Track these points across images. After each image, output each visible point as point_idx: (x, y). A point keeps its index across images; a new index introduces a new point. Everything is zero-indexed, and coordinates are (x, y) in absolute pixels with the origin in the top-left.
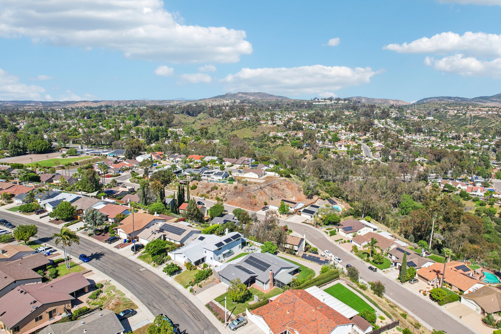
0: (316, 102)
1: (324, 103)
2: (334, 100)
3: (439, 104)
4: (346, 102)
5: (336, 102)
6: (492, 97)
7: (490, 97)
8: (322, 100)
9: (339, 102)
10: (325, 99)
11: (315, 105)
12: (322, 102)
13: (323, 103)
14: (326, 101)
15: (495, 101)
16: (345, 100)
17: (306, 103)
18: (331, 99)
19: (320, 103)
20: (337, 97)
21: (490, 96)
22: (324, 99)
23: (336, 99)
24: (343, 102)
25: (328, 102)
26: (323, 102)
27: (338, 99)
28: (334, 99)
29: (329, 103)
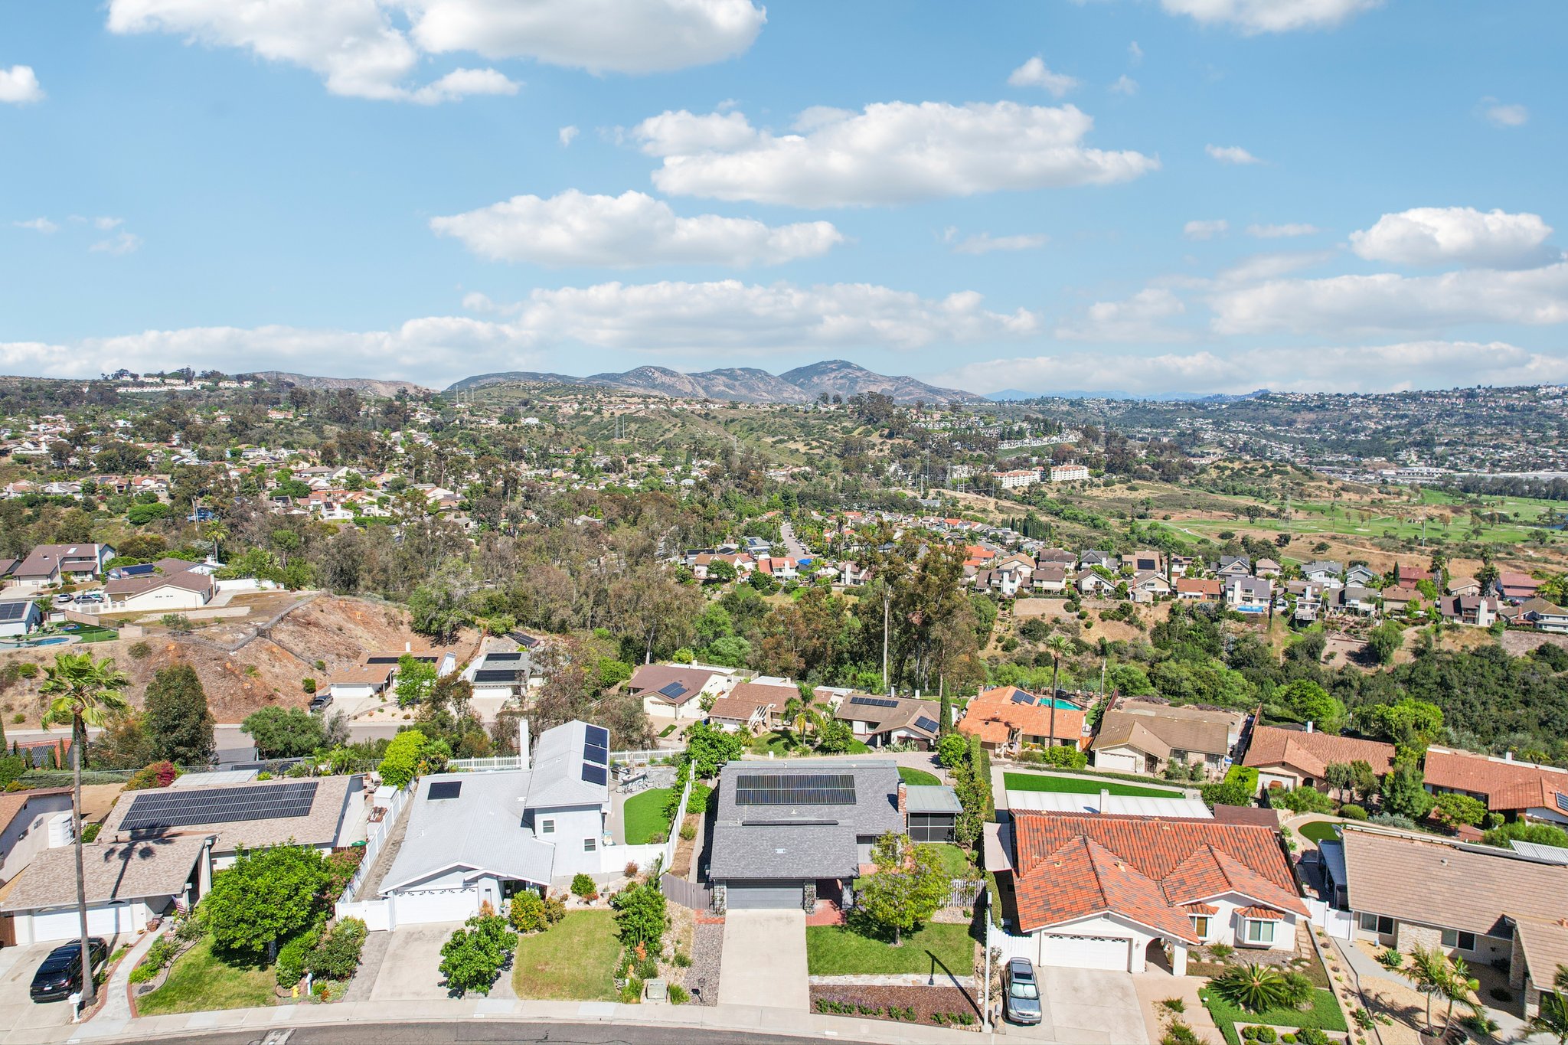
0: (126, 385)
1: (165, 389)
2: (199, 379)
4: (247, 385)
5: (208, 384)
8: (150, 380)
9: (221, 384)
10: (162, 375)
11: (125, 396)
12: (151, 385)
13: (158, 389)
14: (167, 381)
15: (633, 383)
16: (240, 378)
17: (86, 390)
18: (186, 376)
19: (146, 390)
20: (209, 370)
21: (622, 372)
22: (158, 376)
23: (206, 376)
24: (234, 385)
25: (180, 386)
26: (157, 385)
27: (215, 376)
29: (186, 388)
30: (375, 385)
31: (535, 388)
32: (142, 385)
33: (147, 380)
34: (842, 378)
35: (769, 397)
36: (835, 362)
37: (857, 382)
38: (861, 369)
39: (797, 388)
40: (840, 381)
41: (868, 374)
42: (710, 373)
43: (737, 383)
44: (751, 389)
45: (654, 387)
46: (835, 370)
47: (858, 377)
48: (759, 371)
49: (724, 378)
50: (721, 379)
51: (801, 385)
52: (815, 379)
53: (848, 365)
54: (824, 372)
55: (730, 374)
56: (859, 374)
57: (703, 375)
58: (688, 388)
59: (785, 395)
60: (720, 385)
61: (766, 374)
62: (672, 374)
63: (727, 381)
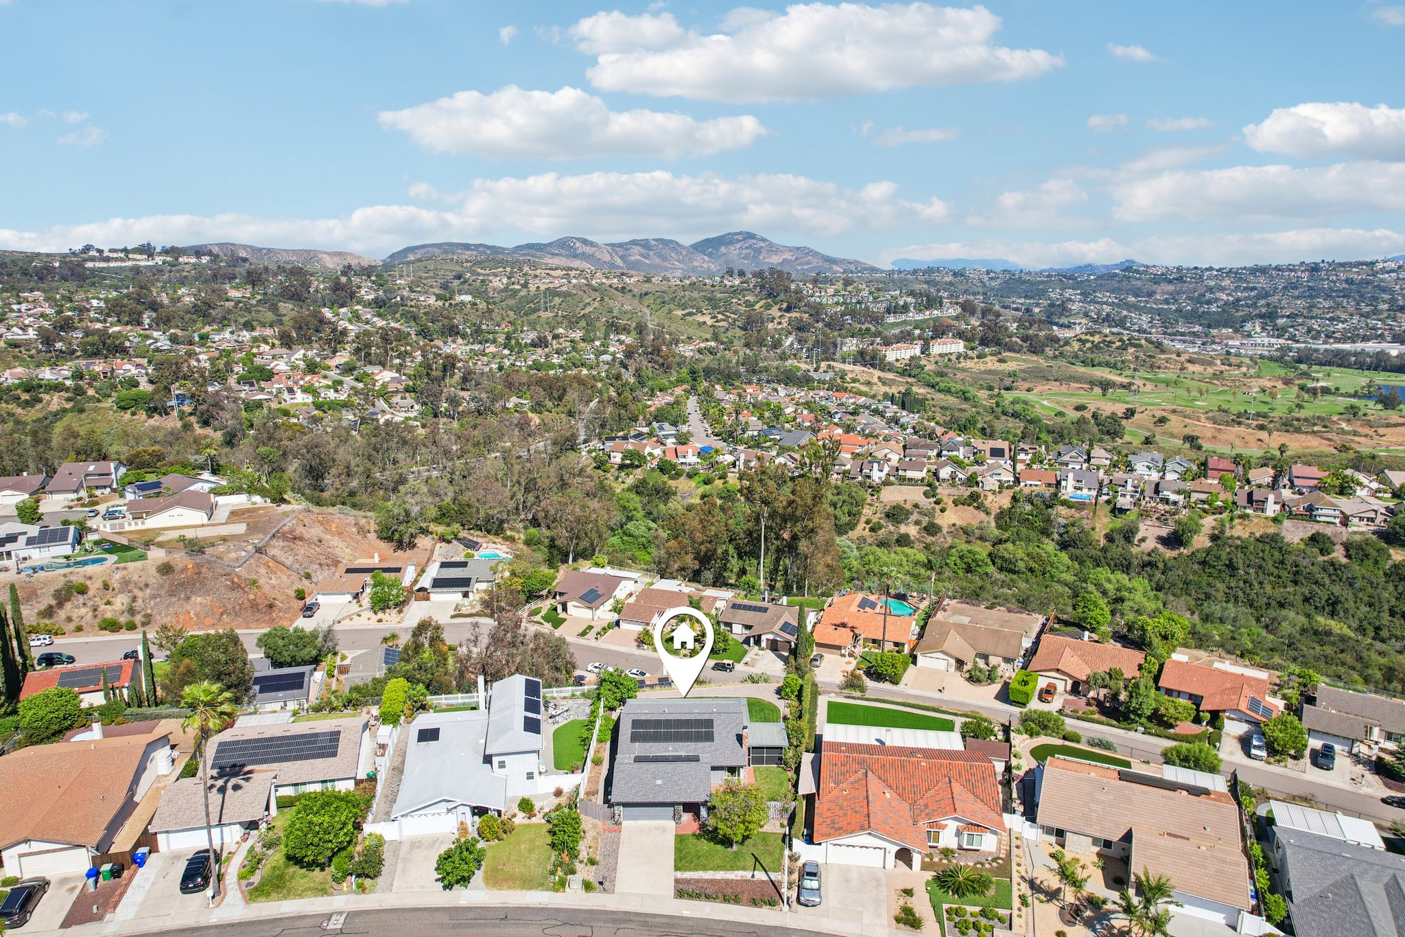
0: (93, 259)
1: (129, 264)
2: (160, 254)
3: (457, 262)
4: (205, 260)
5: (168, 259)
6: (550, 244)
7: (546, 245)
8: (115, 255)
9: (181, 260)
10: (125, 250)
11: (93, 270)
12: (116, 259)
13: (123, 264)
14: (131, 256)
15: (557, 254)
16: (197, 253)
17: (57, 264)
18: (147, 250)
19: (112, 264)
20: (168, 246)
21: (546, 242)
22: (122, 251)
23: (166, 252)
24: (193, 260)
25: (143, 261)
26: (121, 260)
27: (175, 252)
28: (158, 250)
29: (148, 264)
30: (320, 256)
31: (467, 261)
32: (108, 259)
33: (112, 255)
34: (746, 248)
35: (681, 266)
36: (741, 233)
37: (760, 253)
38: (764, 240)
39: (706, 258)
40: (745, 251)
41: (771, 245)
42: (627, 244)
43: (651, 253)
44: (664, 258)
45: (575, 256)
46: (740, 241)
47: (762, 247)
48: (672, 242)
49: (639, 248)
50: (636, 249)
51: (710, 255)
52: (723, 249)
53: (751, 236)
54: (731, 243)
55: (645, 244)
56: (762, 244)
57: (620, 245)
58: (607, 258)
59: (695, 264)
60: (635, 254)
61: (677, 243)
62: (592, 244)
63: (643, 251)
